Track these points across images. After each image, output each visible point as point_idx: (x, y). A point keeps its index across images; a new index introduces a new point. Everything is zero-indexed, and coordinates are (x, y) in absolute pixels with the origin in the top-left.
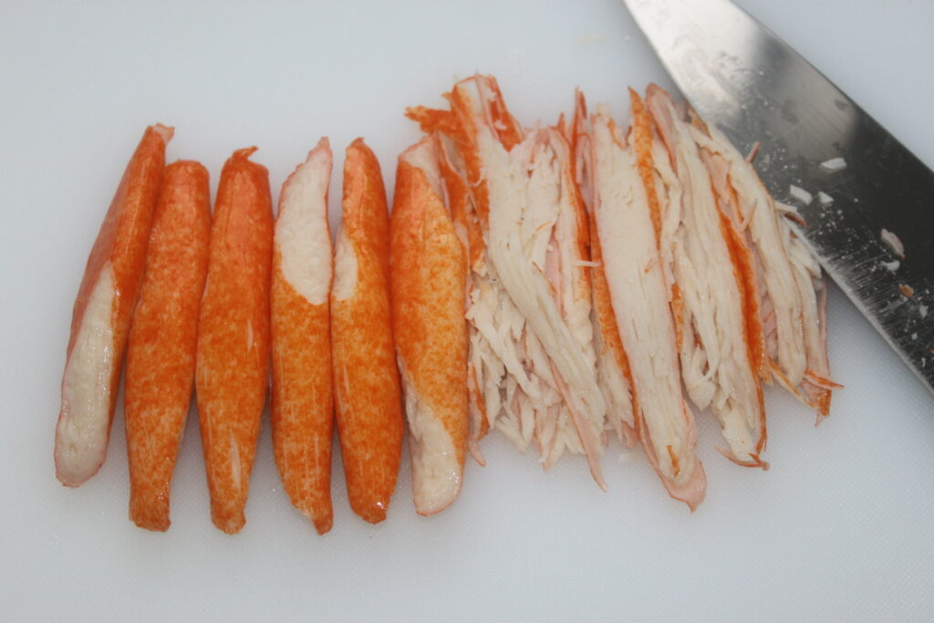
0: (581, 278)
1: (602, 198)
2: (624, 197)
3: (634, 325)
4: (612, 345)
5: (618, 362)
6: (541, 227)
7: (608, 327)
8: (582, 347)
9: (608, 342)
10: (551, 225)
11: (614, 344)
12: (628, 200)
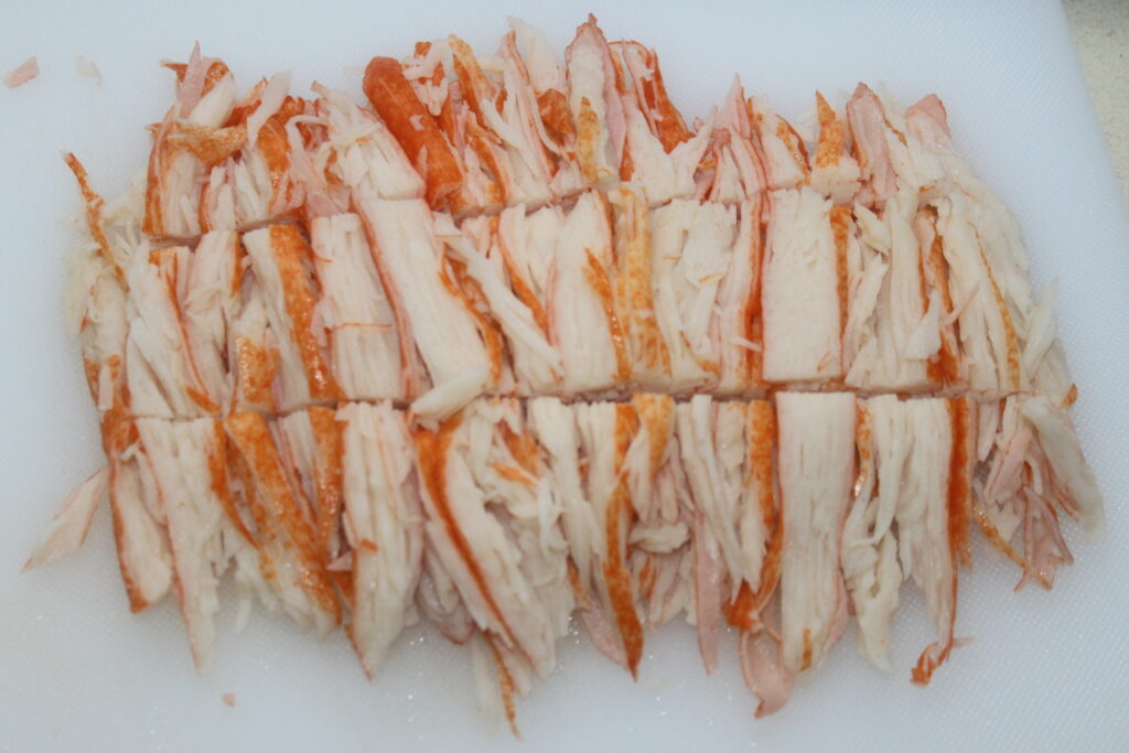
0: (741, 364)
1: (775, 250)
2: (806, 254)
3: (802, 453)
4: (759, 477)
5: (761, 502)
6: (706, 278)
7: (760, 452)
8: (726, 471)
9: (755, 471)
10: (719, 277)
11: (763, 476)
12: (809, 259)
